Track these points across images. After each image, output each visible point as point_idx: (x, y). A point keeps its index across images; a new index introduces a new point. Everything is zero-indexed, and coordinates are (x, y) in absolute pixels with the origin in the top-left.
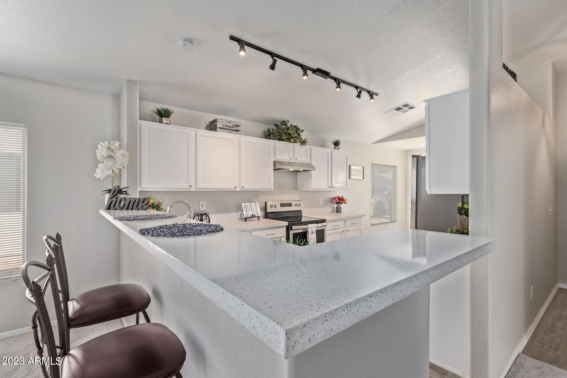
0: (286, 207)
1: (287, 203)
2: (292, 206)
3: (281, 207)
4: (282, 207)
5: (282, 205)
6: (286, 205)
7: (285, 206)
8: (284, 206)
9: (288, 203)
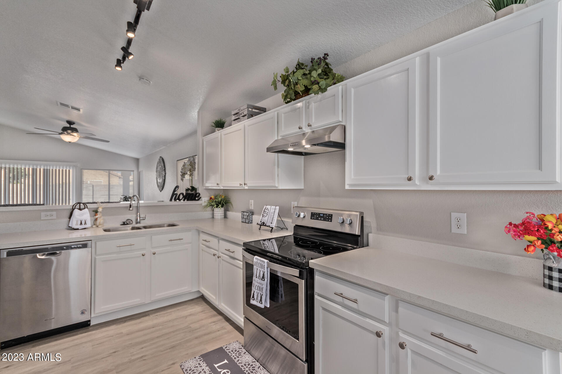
0: (321, 220)
1: (324, 214)
2: (331, 221)
3: (311, 218)
4: (314, 219)
5: (315, 216)
6: (321, 217)
7: (319, 219)
8: (317, 219)
9: (326, 214)
